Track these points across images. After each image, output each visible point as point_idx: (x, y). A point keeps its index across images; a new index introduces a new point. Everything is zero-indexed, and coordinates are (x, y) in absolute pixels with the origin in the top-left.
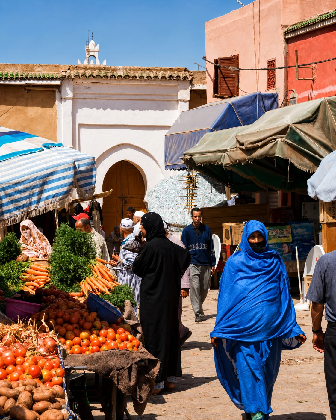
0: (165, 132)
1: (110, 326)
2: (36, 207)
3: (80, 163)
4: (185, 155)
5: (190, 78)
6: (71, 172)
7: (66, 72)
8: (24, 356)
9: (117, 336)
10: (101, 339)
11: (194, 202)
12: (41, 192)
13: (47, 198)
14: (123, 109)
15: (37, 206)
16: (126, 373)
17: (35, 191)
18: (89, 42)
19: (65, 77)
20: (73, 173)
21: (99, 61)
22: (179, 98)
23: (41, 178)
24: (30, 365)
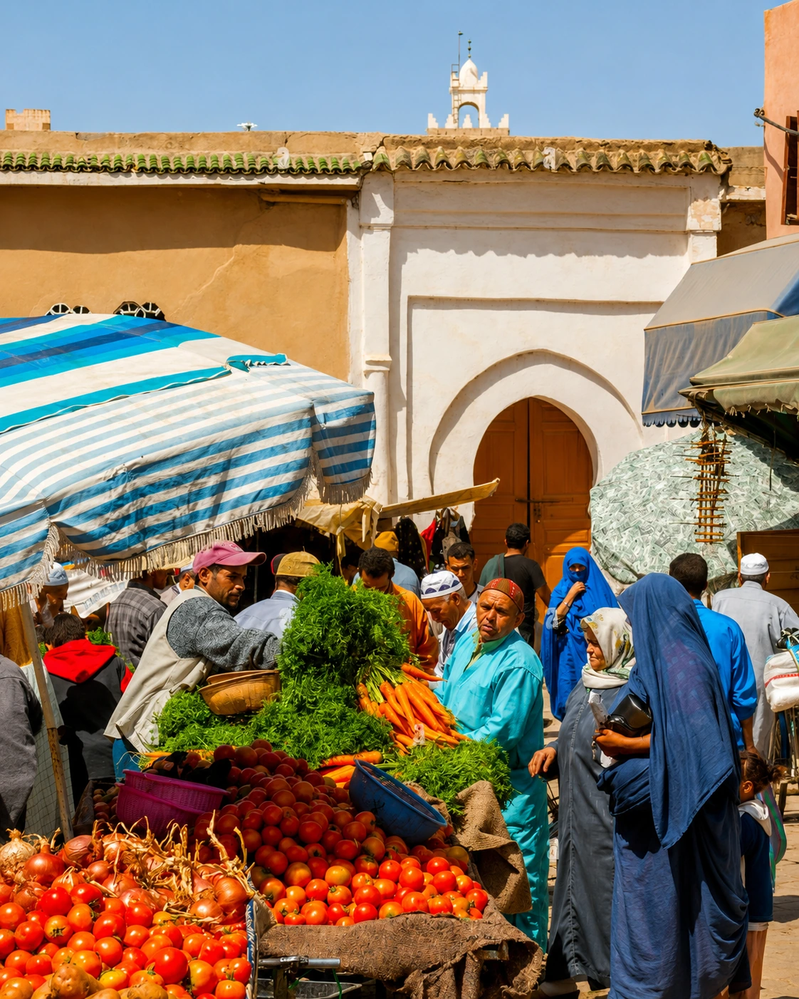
0: (645, 320)
1: (412, 848)
2: (208, 526)
3: (330, 409)
4: (693, 384)
5: (722, 168)
6: (302, 434)
7: (373, 153)
8: (148, 923)
9: (428, 878)
10: (381, 885)
11: (719, 517)
12: (222, 487)
13: (237, 503)
14: (531, 253)
15: (211, 522)
16: (447, 977)
17: (205, 483)
18: (459, 66)
19: (371, 167)
20: (308, 436)
21: (488, 117)
22: (692, 224)
23: (220, 450)
24: (163, 948)
